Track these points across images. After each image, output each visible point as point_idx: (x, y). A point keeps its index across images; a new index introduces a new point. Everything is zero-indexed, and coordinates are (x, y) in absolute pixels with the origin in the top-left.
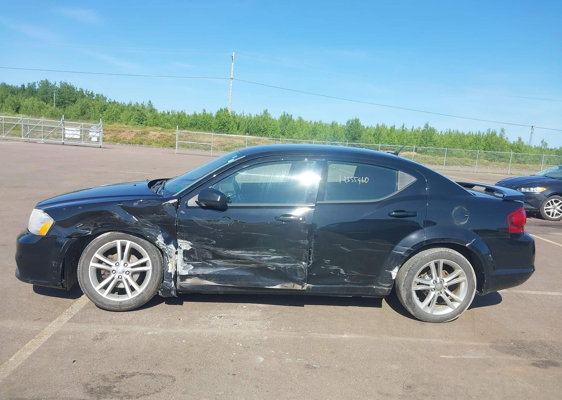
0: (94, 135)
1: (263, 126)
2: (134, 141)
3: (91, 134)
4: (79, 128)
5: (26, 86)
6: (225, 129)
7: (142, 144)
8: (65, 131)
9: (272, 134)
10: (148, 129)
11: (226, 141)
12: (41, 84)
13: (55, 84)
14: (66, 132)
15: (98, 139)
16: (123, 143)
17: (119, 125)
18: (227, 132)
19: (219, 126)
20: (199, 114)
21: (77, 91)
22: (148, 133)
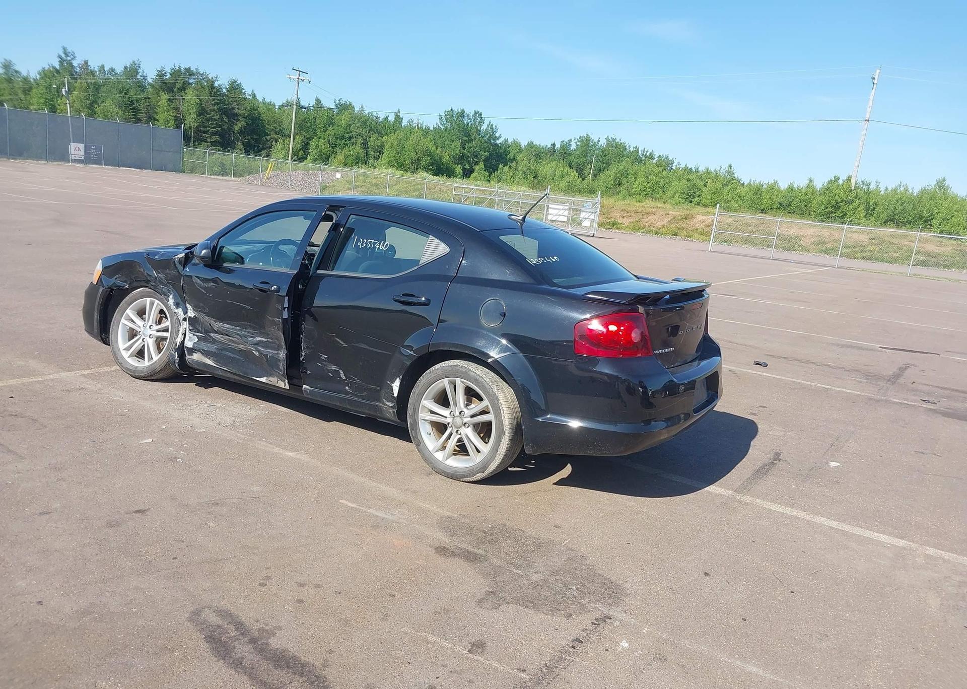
0: (586, 217)
1: (929, 211)
2: (665, 230)
3: (583, 215)
4: (567, 206)
5: (558, 146)
6: (838, 213)
7: (676, 235)
8: (549, 209)
9: (940, 225)
10: (695, 212)
11: (831, 235)
12: (580, 142)
13: (599, 141)
14: (550, 211)
15: (592, 222)
16: (647, 233)
17: (653, 204)
18: (842, 218)
19: (827, 208)
20: (798, 187)
21: (630, 151)
22: (692, 217)
